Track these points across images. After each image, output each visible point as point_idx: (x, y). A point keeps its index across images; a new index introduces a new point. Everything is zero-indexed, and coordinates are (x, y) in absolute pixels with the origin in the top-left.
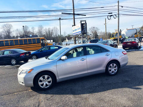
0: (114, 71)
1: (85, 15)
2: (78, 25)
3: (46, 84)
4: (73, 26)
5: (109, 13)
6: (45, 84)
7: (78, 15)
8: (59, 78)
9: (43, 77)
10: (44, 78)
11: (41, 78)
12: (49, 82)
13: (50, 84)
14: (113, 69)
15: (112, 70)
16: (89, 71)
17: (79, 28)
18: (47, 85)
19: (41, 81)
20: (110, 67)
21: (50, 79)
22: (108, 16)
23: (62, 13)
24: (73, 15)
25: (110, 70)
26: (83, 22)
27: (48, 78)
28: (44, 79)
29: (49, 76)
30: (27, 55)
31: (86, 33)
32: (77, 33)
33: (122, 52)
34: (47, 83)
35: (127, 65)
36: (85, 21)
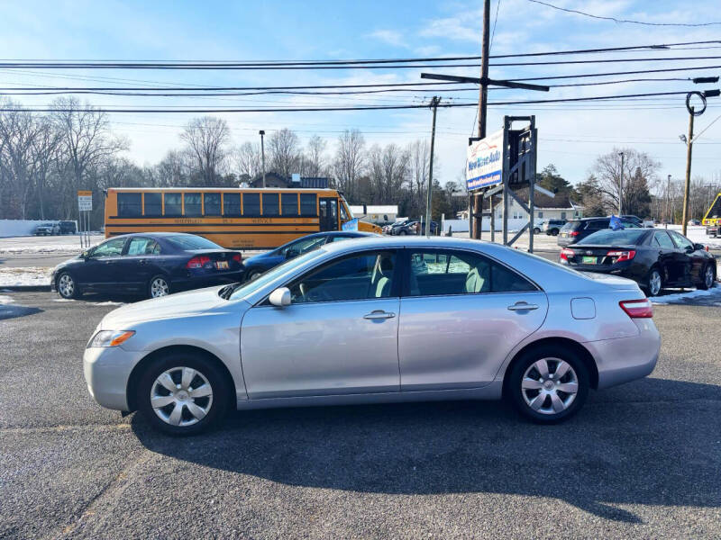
0: (554, 397)
1: (546, 89)
2: (496, 139)
3: (185, 409)
4: (471, 140)
5: (698, 81)
6: (178, 409)
7: (506, 84)
8: (249, 389)
9: (172, 374)
10: (177, 378)
11: (165, 379)
12: (201, 402)
13: (205, 411)
14: (549, 388)
15: (544, 393)
16: (408, 380)
17: (494, 151)
18: (186, 414)
19: (163, 391)
20: (535, 375)
21: (206, 390)
22: (690, 93)
23: (423, 76)
24: (479, 86)
25: (533, 393)
27: (196, 383)
28: (179, 386)
30: (222, 265)
31: (528, 181)
32: (483, 177)
33: (621, 304)
34: (191, 407)
35: (649, 377)
36: (532, 119)
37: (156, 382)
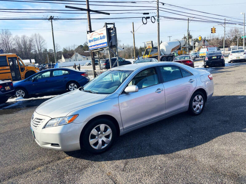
1: (109, 14)
2: (100, 32)
3: (103, 141)
4: (88, 32)
5: (144, 14)
6: (100, 142)
8: (123, 127)
9: (96, 129)
10: (98, 129)
11: (94, 132)
12: (107, 137)
13: (110, 139)
14: (197, 104)
15: (197, 106)
17: (102, 35)
20: (195, 101)
21: (109, 131)
22: (143, 18)
23: (66, 7)
25: (195, 107)
26: (109, 26)
27: (106, 129)
28: (99, 133)
29: (107, 126)
31: (115, 46)
33: (208, 76)
34: (104, 139)
36: (114, 24)
37: (91, 134)
